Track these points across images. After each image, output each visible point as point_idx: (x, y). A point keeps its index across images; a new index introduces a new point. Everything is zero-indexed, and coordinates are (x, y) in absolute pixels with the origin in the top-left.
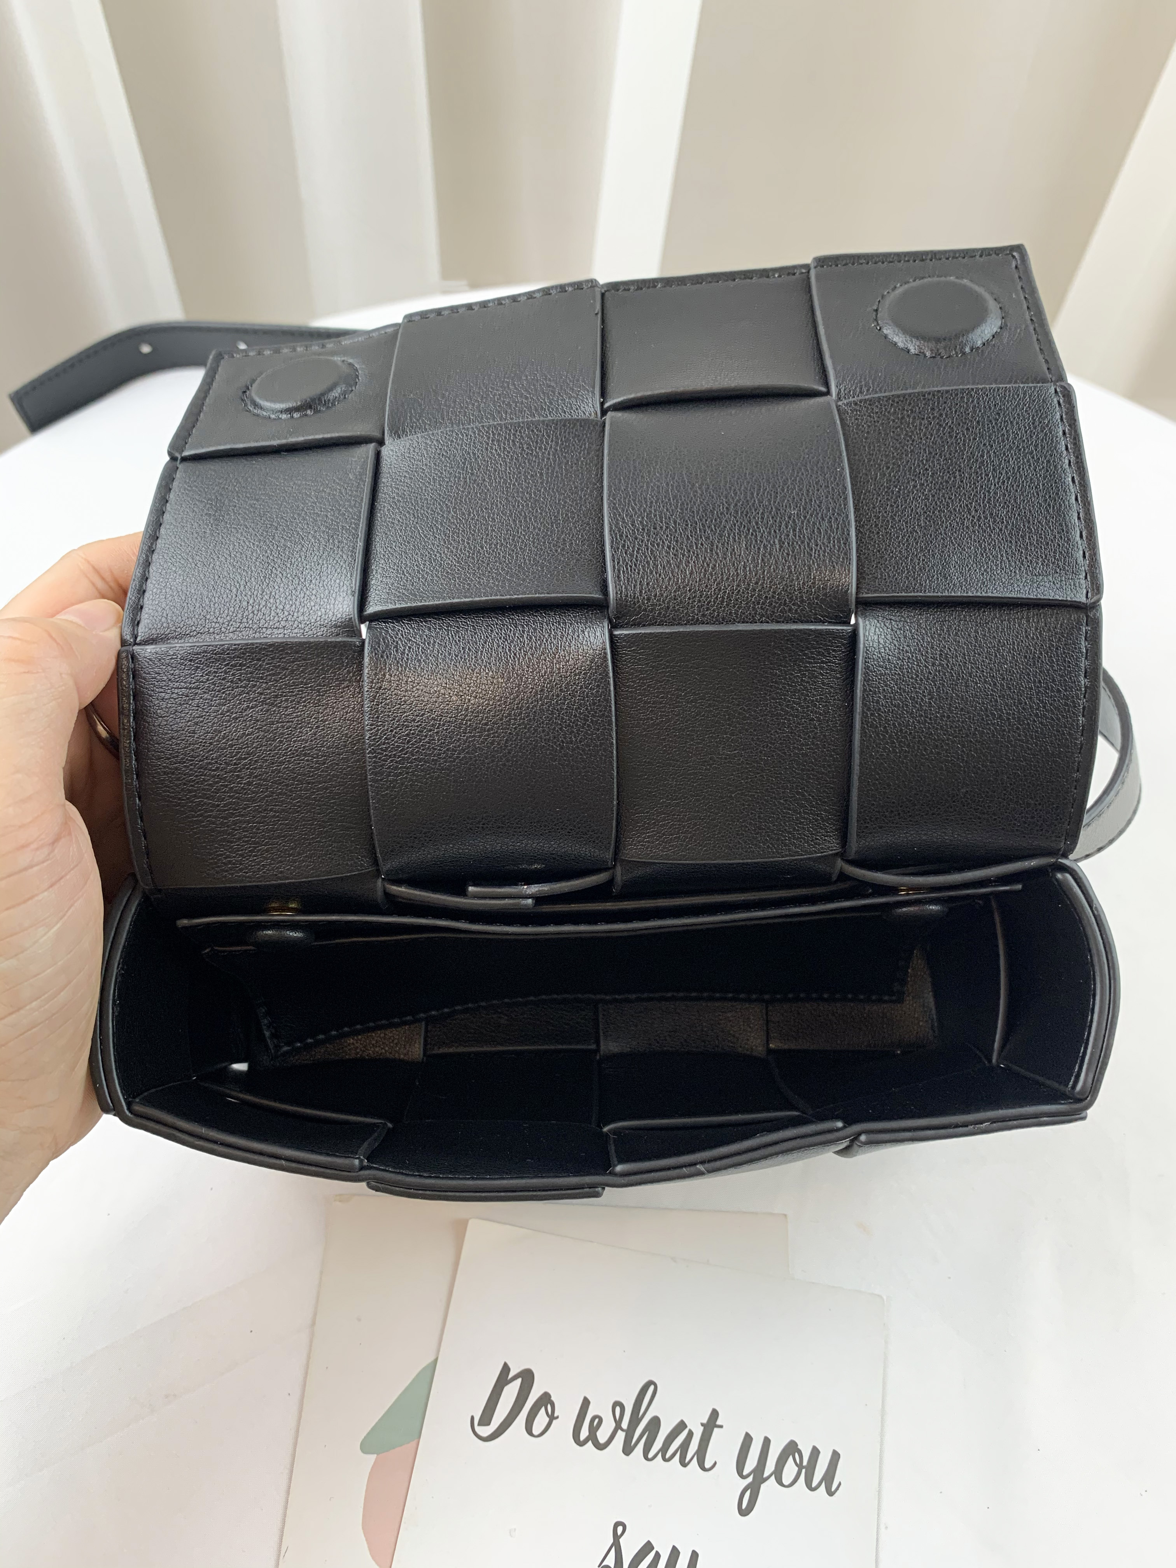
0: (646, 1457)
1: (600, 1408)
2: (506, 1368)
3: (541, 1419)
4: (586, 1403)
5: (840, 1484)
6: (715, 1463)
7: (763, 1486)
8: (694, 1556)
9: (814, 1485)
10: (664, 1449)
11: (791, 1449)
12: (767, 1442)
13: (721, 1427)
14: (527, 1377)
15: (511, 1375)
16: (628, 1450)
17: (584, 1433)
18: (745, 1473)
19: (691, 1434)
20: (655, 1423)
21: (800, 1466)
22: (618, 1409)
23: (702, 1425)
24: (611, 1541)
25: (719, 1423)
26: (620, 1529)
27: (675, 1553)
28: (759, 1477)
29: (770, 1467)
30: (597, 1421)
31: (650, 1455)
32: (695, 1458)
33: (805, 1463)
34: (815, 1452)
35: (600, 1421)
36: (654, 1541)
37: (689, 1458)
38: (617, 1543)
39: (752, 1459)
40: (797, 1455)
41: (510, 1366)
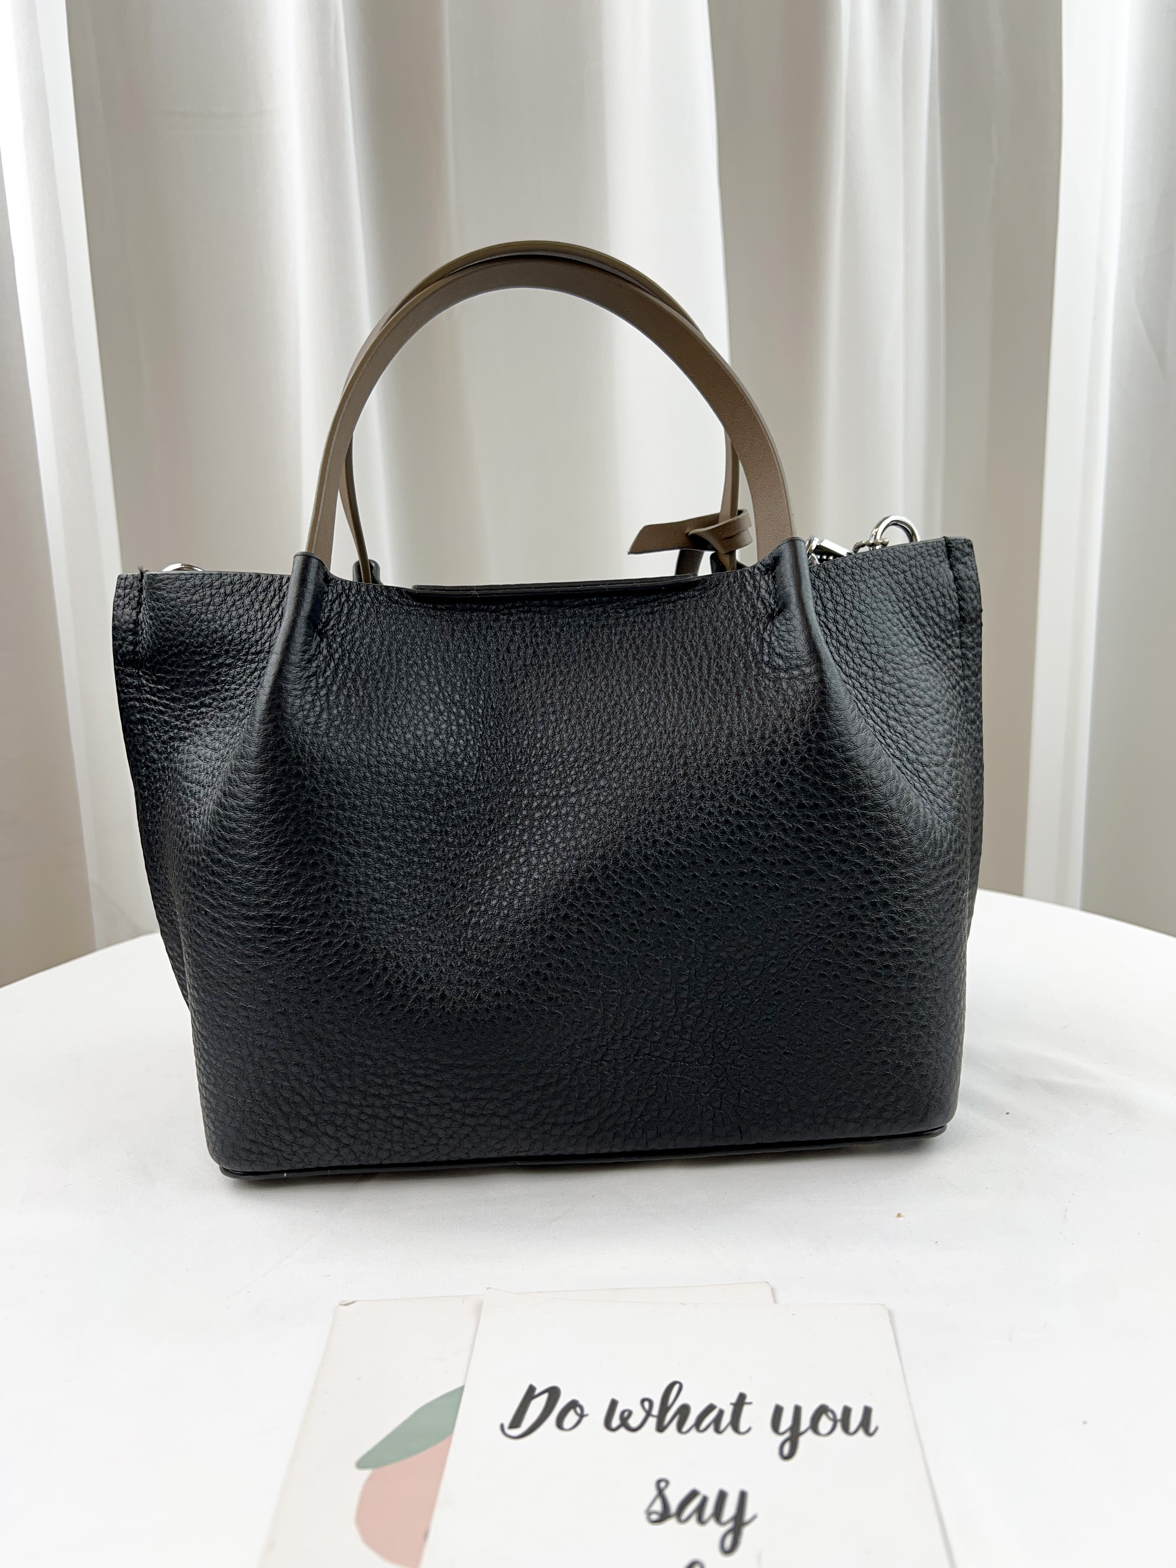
0: (680, 1430)
1: (629, 1402)
2: (531, 1389)
3: (571, 1418)
4: (614, 1404)
5: (876, 1429)
6: (749, 1430)
7: (802, 1440)
8: (743, 1496)
9: (852, 1430)
10: (697, 1424)
11: (823, 1410)
12: (797, 1410)
13: (750, 1403)
14: (553, 1393)
15: (537, 1392)
16: (661, 1428)
17: (616, 1422)
18: (781, 1430)
19: (721, 1413)
20: (684, 1411)
21: (835, 1421)
22: (646, 1404)
23: (732, 1404)
24: (654, 1492)
26: (663, 1485)
27: (722, 1496)
28: (795, 1433)
29: (805, 1423)
30: (626, 1414)
31: (684, 1430)
33: (839, 1417)
34: (847, 1411)
35: (630, 1413)
36: (699, 1488)
37: (723, 1426)
38: (661, 1493)
39: (786, 1422)
40: (830, 1415)
41: (535, 1386)
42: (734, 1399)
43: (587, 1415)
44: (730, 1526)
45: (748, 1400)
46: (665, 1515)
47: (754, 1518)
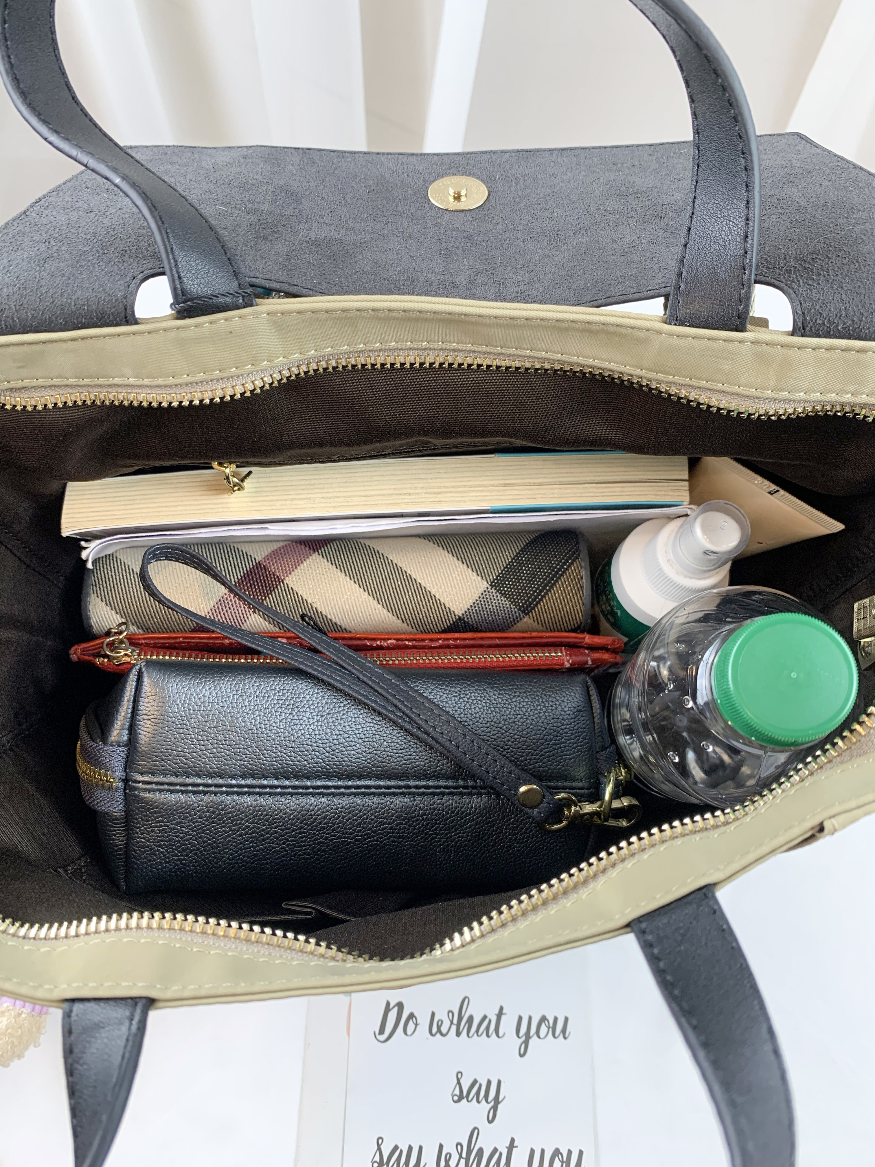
0: (468, 1036)
1: (441, 1015)
2: (388, 1005)
3: (411, 1026)
4: (433, 1014)
5: (570, 1033)
6: (504, 1035)
7: (531, 1042)
8: (499, 1083)
9: (557, 1035)
10: (477, 1031)
11: (544, 1019)
12: (530, 1018)
13: (505, 1014)
14: (400, 1006)
15: (391, 1007)
16: (458, 1033)
17: (435, 1029)
18: (521, 1035)
19: (490, 1021)
20: (471, 1019)
21: (549, 1028)
22: (450, 1014)
23: (496, 1015)
24: (456, 1081)
26: (459, 1075)
27: (489, 1082)
28: (528, 1037)
29: (533, 1029)
30: (440, 1022)
31: (470, 1035)
33: (551, 1025)
34: (556, 1019)
35: (442, 1022)
36: (478, 1079)
37: (490, 1032)
38: (459, 1082)
39: (524, 1028)
40: (546, 1022)
41: (390, 1001)
42: (497, 1012)
43: (419, 1024)
44: (492, 1104)
45: (504, 1012)
46: (461, 1098)
47: (504, 1097)
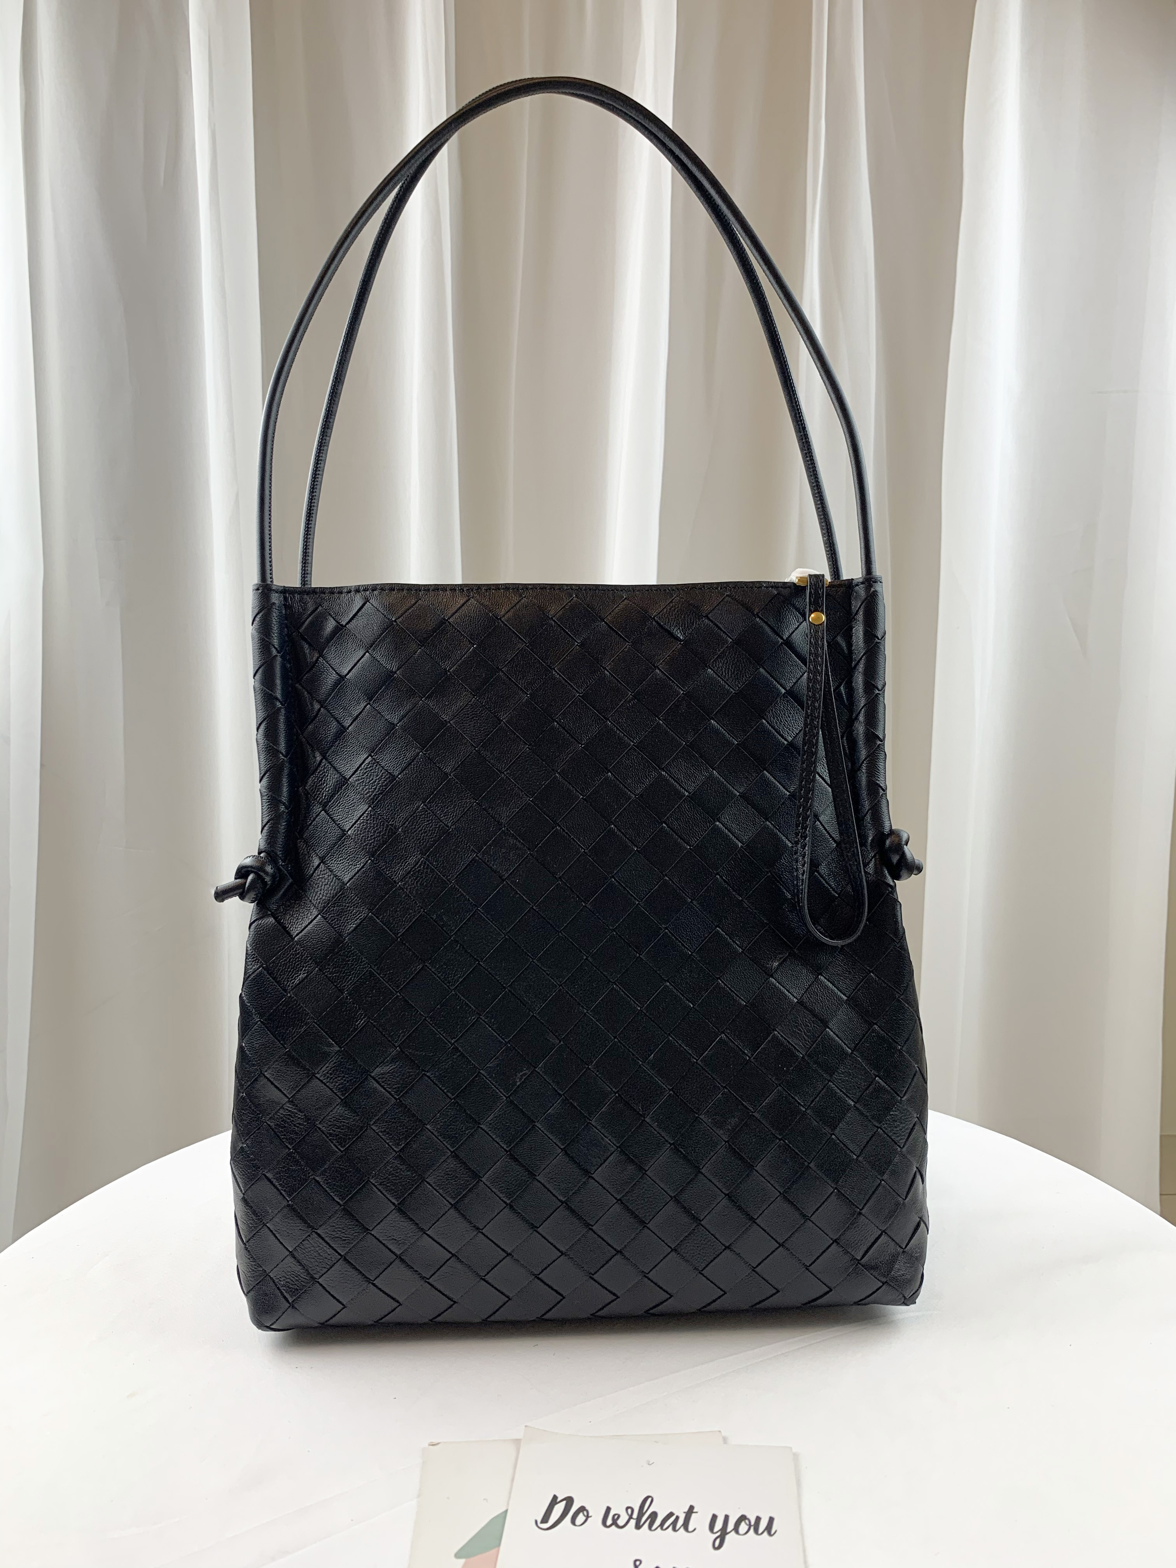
0: (650, 1527)
1: (618, 1510)
2: (555, 1497)
3: (581, 1518)
4: (608, 1509)
5: (776, 1532)
6: (695, 1529)
7: (728, 1537)
9: (760, 1532)
10: (662, 1526)
11: (743, 1518)
12: (727, 1518)
13: (696, 1512)
14: (569, 1501)
15: (558, 1500)
16: (638, 1526)
17: (609, 1522)
18: (715, 1531)
19: (677, 1518)
20: (654, 1515)
21: (750, 1526)
22: (629, 1511)
23: (684, 1512)
25: (695, 1511)
26: (638, 1563)
28: (724, 1533)
29: (731, 1526)
30: (616, 1517)
31: (653, 1528)
32: (682, 1528)
33: (753, 1523)
34: (758, 1519)
35: (619, 1516)
37: (678, 1527)
39: (719, 1525)
40: (747, 1521)
41: (557, 1495)
43: (591, 1517)
